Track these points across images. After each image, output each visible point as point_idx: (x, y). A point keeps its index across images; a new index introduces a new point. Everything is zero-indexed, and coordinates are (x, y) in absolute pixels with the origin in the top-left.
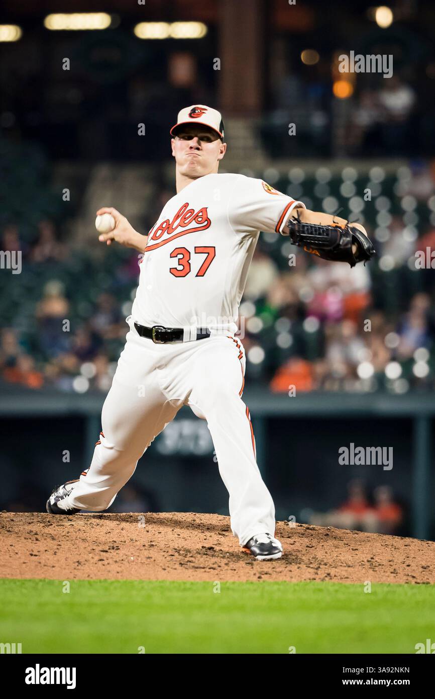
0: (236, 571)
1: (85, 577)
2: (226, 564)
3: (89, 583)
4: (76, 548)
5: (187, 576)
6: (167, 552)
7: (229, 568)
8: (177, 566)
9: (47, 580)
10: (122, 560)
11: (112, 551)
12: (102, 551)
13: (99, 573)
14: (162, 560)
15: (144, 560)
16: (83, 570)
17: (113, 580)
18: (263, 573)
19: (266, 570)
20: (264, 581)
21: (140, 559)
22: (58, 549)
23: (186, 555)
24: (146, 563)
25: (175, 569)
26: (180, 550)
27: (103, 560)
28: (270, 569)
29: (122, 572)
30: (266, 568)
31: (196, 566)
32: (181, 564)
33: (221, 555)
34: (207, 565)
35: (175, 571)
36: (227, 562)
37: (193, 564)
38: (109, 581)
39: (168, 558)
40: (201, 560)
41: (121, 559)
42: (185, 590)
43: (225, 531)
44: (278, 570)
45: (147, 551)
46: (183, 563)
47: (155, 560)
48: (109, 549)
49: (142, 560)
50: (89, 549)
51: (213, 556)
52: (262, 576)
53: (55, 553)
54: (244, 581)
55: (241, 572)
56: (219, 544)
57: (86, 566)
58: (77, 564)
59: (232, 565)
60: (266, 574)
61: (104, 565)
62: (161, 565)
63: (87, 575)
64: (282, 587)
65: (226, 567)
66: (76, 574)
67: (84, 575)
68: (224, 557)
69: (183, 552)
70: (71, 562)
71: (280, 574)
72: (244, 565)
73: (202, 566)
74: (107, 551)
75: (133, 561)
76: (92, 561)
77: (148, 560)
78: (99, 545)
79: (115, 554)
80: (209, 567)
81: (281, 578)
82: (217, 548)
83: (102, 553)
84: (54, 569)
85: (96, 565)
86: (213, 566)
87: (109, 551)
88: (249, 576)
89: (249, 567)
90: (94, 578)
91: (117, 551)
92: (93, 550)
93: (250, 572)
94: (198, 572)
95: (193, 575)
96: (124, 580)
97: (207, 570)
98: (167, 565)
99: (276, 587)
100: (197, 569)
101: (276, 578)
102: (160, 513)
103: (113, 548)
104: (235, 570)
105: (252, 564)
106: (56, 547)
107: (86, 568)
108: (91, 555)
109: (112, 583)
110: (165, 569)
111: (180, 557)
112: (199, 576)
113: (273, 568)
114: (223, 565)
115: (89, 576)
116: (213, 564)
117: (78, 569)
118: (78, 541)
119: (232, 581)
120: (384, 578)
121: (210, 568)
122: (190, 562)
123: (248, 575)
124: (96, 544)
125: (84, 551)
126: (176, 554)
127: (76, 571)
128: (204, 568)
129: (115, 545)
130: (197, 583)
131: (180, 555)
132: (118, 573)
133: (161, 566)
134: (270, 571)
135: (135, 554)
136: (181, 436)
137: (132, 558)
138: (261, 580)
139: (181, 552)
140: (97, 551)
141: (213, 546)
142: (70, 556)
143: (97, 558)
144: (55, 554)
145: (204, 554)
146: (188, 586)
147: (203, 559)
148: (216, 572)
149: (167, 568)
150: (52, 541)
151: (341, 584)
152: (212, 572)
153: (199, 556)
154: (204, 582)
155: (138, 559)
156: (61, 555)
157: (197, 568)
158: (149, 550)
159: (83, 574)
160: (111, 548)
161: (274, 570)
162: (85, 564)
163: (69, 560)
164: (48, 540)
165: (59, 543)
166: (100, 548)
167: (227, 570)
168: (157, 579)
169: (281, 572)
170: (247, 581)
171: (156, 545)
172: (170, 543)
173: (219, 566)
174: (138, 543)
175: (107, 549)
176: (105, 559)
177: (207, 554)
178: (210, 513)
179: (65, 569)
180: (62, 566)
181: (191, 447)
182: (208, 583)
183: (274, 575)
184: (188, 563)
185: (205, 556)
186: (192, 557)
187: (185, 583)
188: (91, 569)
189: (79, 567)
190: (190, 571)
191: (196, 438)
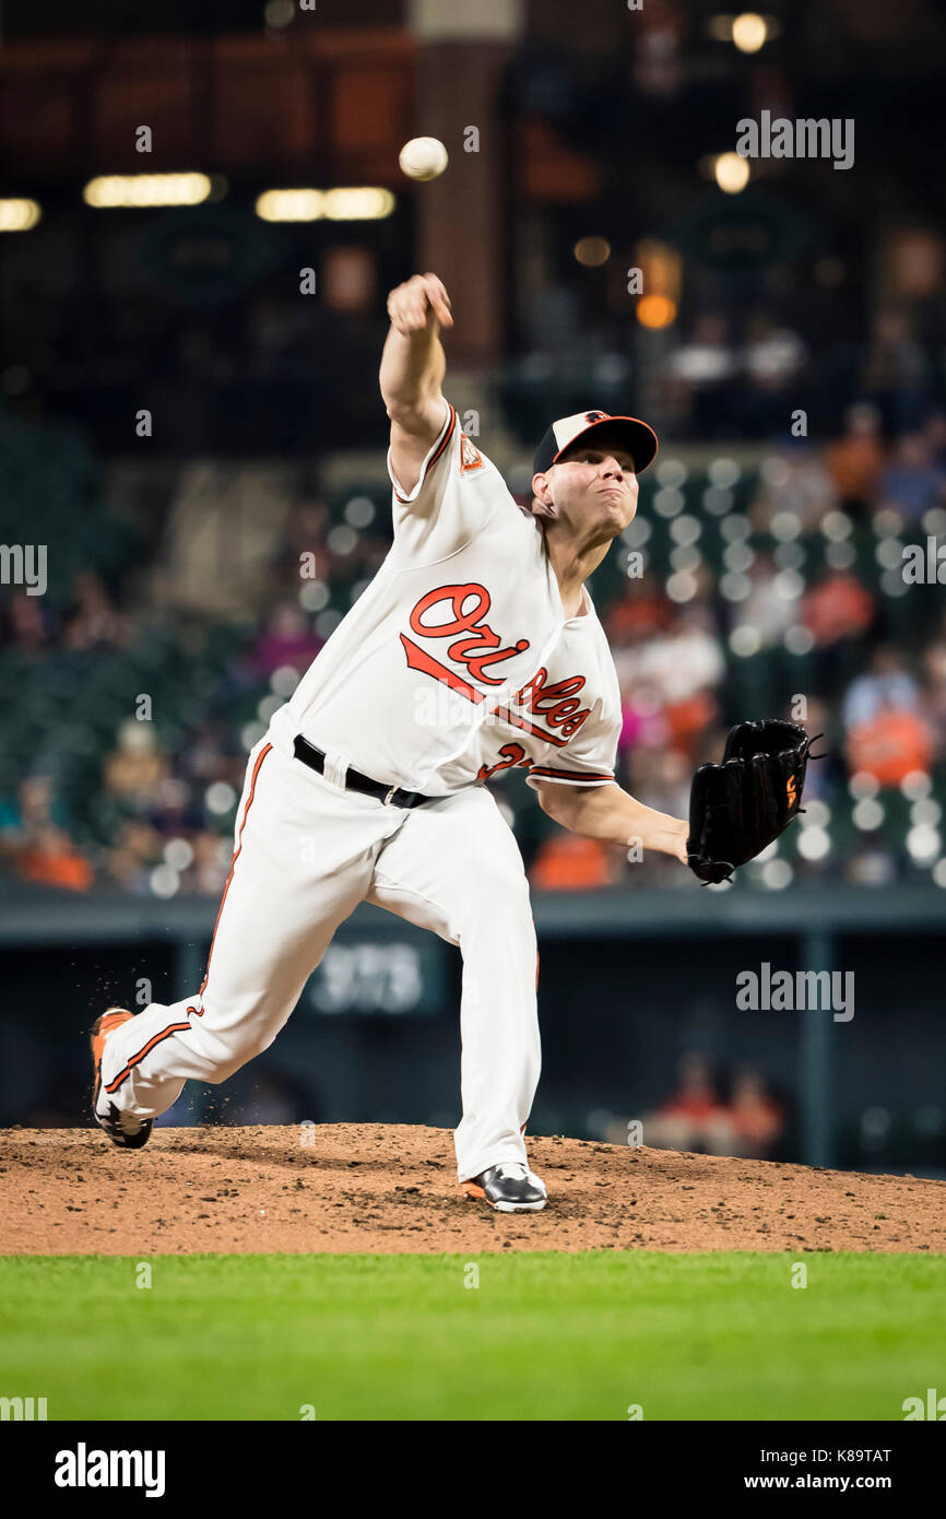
0: (461, 1234)
1: (173, 1250)
2: (443, 1220)
3: (181, 1260)
4: (155, 1195)
5: (367, 1242)
6: (330, 1199)
7: (448, 1228)
8: (349, 1226)
9: (99, 1256)
10: (244, 1216)
11: (224, 1198)
12: (205, 1199)
13: (200, 1243)
14: (319, 1215)
15: (286, 1215)
16: (170, 1236)
17: (227, 1253)
18: (513, 1236)
19: (518, 1230)
20: (515, 1252)
21: (277, 1213)
22: (120, 1197)
23: (366, 1204)
24: (291, 1220)
25: (346, 1231)
26: (353, 1195)
27: (208, 1217)
28: (527, 1228)
29: (243, 1239)
30: (519, 1226)
31: (385, 1224)
32: (355, 1221)
33: (434, 1204)
34: (405, 1222)
35: (346, 1234)
36: (444, 1216)
37: (378, 1222)
38: (220, 1256)
39: (333, 1211)
40: (393, 1214)
41: (241, 1214)
42: (364, 1271)
43: (439, 1156)
44: (542, 1229)
45: (290, 1199)
46: (359, 1219)
47: (306, 1215)
48: (219, 1195)
49: (280, 1215)
50: (181, 1195)
51: (417, 1205)
52: (512, 1242)
53: (115, 1205)
54: (478, 1253)
55: (472, 1235)
56: (429, 1182)
57: (174, 1228)
58: (158, 1224)
59: (453, 1222)
60: (519, 1237)
61: (209, 1226)
62: (318, 1223)
63: (177, 1246)
64: (549, 1263)
65: (443, 1226)
66: (155, 1243)
67: (172, 1247)
68: (437, 1207)
69: (360, 1199)
70: (147, 1222)
71: (545, 1238)
72: (476, 1221)
73: (396, 1224)
74: (214, 1200)
75: (266, 1217)
76: (186, 1218)
77: (294, 1215)
78: (200, 1187)
79: (230, 1204)
80: (410, 1226)
81: (548, 1246)
82: (424, 1191)
83: (205, 1203)
84: (113, 1235)
85: (195, 1226)
86: (419, 1224)
87: (218, 1199)
88: (487, 1243)
89: (487, 1225)
90: (190, 1251)
91: (234, 1200)
92: (189, 1197)
93: (489, 1234)
94: (389, 1237)
95: (380, 1243)
96: (248, 1254)
97: (407, 1232)
98: (329, 1224)
99: (537, 1262)
100: (385, 1231)
101: (538, 1245)
103: (226, 1195)
104: (459, 1231)
105: (492, 1220)
106: (116, 1193)
107: (175, 1233)
108: (184, 1208)
109: (225, 1259)
110: (325, 1232)
111: (355, 1209)
112: (391, 1243)
113: (533, 1226)
114: (435, 1221)
115: (180, 1247)
116: (418, 1221)
117: (160, 1235)
118: (158, 1181)
119: (454, 1252)
120: (745, 1242)
121: (411, 1229)
122: (374, 1217)
123: (484, 1240)
124: (193, 1187)
125: (171, 1200)
126: (347, 1203)
127: (155, 1238)
128: (400, 1228)
129: (230, 1187)
130: (388, 1257)
131: (353, 1204)
132: (236, 1240)
133: (318, 1227)
134: (527, 1231)
135: (268, 1203)
136: (357, 976)
137: (263, 1212)
138: (510, 1250)
139: (356, 1199)
140: (195, 1200)
141: (418, 1186)
142: (145, 1210)
143: (195, 1213)
144: (116, 1207)
145: (401, 1202)
146: (370, 1263)
147: (398, 1210)
148: (424, 1235)
149: (329, 1230)
150: (109, 1183)
151: (663, 1253)
152: (415, 1237)
153: (390, 1205)
154: (401, 1255)
155: (274, 1214)
156: (127, 1209)
157: (387, 1228)
158: (295, 1196)
159: (170, 1243)
160: (222, 1193)
161: (535, 1229)
162: (172, 1225)
163: (142, 1217)
164: (102, 1179)
165: (123, 1186)
166: (203, 1193)
167: (444, 1231)
168: (312, 1251)
169: (547, 1234)
170: (483, 1252)
171: (308, 1187)
172: (334, 1182)
173: (430, 1225)
174: (274, 1183)
175: (214, 1195)
176: (211, 1214)
177: (405, 1202)
178: (409, 1122)
179: (134, 1234)
180: (130, 1228)
181: (377, 997)
182: (409, 1256)
183: (535, 1240)
184: (370, 1221)
185: (402, 1206)
186: (376, 1208)
187: (363, 1258)
188: (184, 1235)
189: (162, 1231)
190: (374, 1234)
191: (387, 979)
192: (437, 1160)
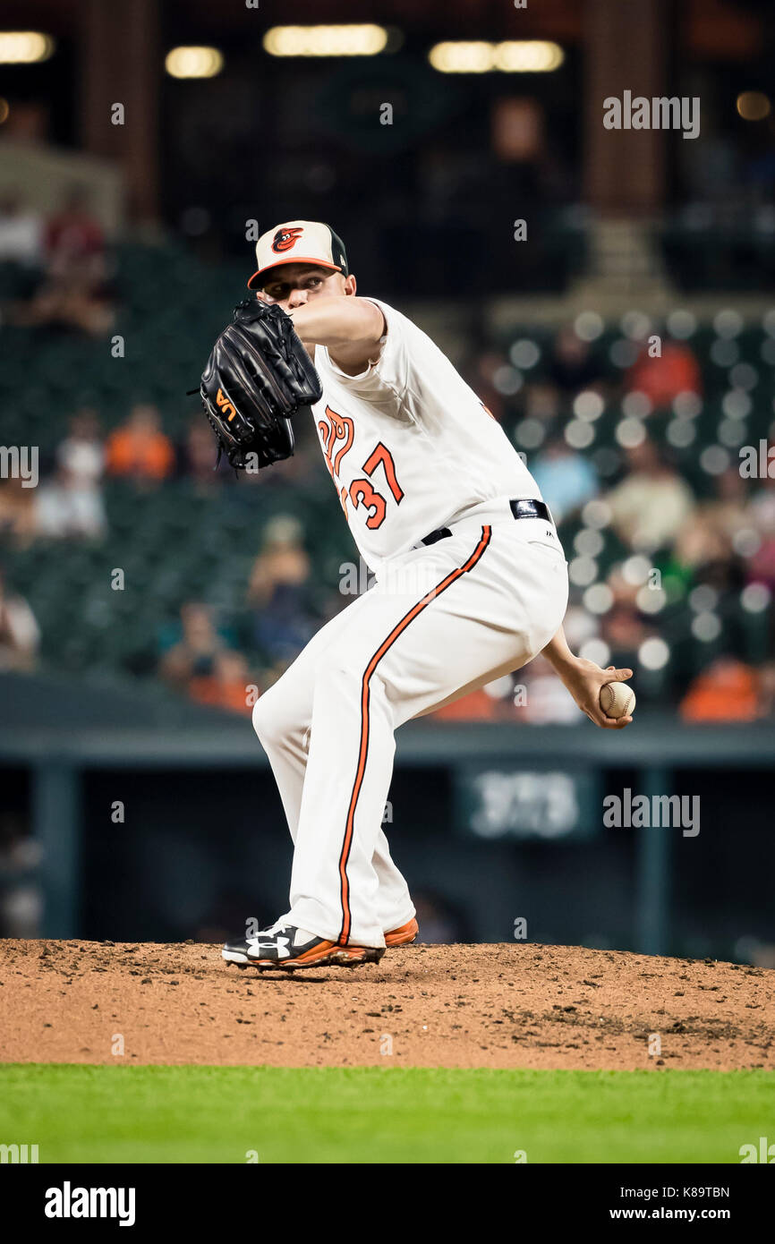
0: (616, 1052)
1: (338, 1063)
2: (598, 1039)
3: (347, 1073)
4: (321, 1010)
5: (525, 1059)
6: (490, 1016)
7: (604, 1046)
8: (508, 1042)
9: (267, 1068)
10: (407, 1031)
11: (388, 1014)
12: (369, 1015)
13: (364, 1056)
14: (480, 1032)
15: (447, 1031)
16: (336, 1049)
17: (391, 1067)
18: (666, 1055)
19: (671, 1049)
20: (668, 1070)
21: (439, 1029)
22: (288, 1010)
23: (524, 1022)
24: (452, 1036)
25: (505, 1047)
26: (513, 1013)
27: (372, 1031)
28: (680, 1047)
29: (406, 1052)
30: (672, 1045)
31: (543, 1041)
32: (514, 1038)
33: (590, 1022)
34: (562, 1040)
35: (504, 1050)
36: (600, 1035)
37: (537, 1039)
38: (383, 1070)
39: (492, 1028)
40: (552, 1032)
41: (405, 1030)
42: (522, 1085)
43: (596, 977)
44: (693, 1049)
45: (453, 1015)
46: (518, 1036)
47: (467, 1032)
48: (383, 1011)
49: (443, 1030)
50: (346, 1010)
51: (574, 1023)
52: (665, 1060)
53: (283, 1019)
54: (633, 1070)
55: (627, 1054)
56: (586, 1001)
57: (341, 1042)
58: (324, 1038)
59: (608, 1040)
60: (672, 1056)
61: (373, 1040)
62: (478, 1039)
63: (342, 1059)
64: (701, 1081)
65: (598, 1044)
66: (321, 1056)
67: (337, 1059)
68: (594, 1026)
69: (519, 1017)
70: (314, 1035)
71: (697, 1056)
72: (631, 1040)
73: (553, 1041)
74: (378, 1015)
75: (428, 1033)
76: (351, 1032)
77: (455, 1031)
78: (365, 1002)
79: (393, 1020)
80: (566, 1044)
81: (699, 1064)
82: (582, 1009)
83: (370, 1018)
84: (280, 1047)
85: (360, 1040)
86: (572, 1042)
87: (382, 1014)
88: (641, 1061)
89: (640, 1043)
90: (355, 1064)
91: (398, 1015)
92: (354, 1012)
93: (642, 1053)
94: (547, 1053)
95: (537, 1059)
96: (411, 1067)
97: (563, 1049)
98: (490, 1040)
99: (690, 1080)
100: (543, 1048)
101: (690, 1064)
102: (476, 945)
103: (391, 1009)
104: (614, 1049)
105: (646, 1039)
106: (284, 1007)
107: (341, 1046)
108: (349, 1022)
109: (387, 1073)
110: (485, 1048)
111: (514, 1026)
112: (549, 1059)
113: (685, 1046)
114: (592, 1039)
115: (345, 1060)
116: (575, 1038)
117: (326, 1048)
118: (324, 996)
119: (609, 1069)
121: (568, 1047)
122: (532, 1034)
123: (639, 1057)
124: (359, 1002)
125: (336, 1013)
126: (507, 1020)
127: (321, 1051)
128: (557, 1045)
129: (394, 1003)
130: (545, 1072)
131: (513, 1021)
132: (399, 1054)
133: (478, 1043)
134: (679, 1050)
135: (430, 1019)
136: (515, 803)
137: (425, 1027)
138: (663, 1068)
139: (515, 1016)
140: (360, 1015)
141: (575, 1005)
142: (311, 1023)
143: (360, 1027)
144: (284, 1020)
145: (558, 1020)
146: (528, 1078)
147: (555, 1028)
148: (580, 1052)
149: (489, 1046)
150: (277, 997)
152: (572, 1054)
153: (548, 1023)
154: (558, 1071)
155: (435, 1030)
156: (294, 1023)
157: (545, 1045)
158: (456, 1012)
159: (336, 1056)
160: (386, 1009)
161: (687, 1049)
162: (337, 1039)
163: (308, 1031)
164: (271, 994)
165: (291, 1000)
166: (367, 1009)
167: (600, 1049)
168: (471, 1065)
169: (699, 1054)
170: (637, 1069)
171: (469, 1004)
172: (494, 1000)
173: (586, 1043)
174: (436, 1000)
175: (378, 1010)
176: (375, 1029)
177: (562, 1020)
178: (567, 943)
179: (301, 1047)
180: (296, 1041)
181: (534, 823)
182: (565, 1072)
183: (687, 1059)
184: (529, 1037)
185: (560, 1024)
186: (535, 1025)
187: (522, 1074)
188: (349, 1049)
189: (328, 1044)
190: (532, 1050)
191: (543, 806)
192: (594, 981)
